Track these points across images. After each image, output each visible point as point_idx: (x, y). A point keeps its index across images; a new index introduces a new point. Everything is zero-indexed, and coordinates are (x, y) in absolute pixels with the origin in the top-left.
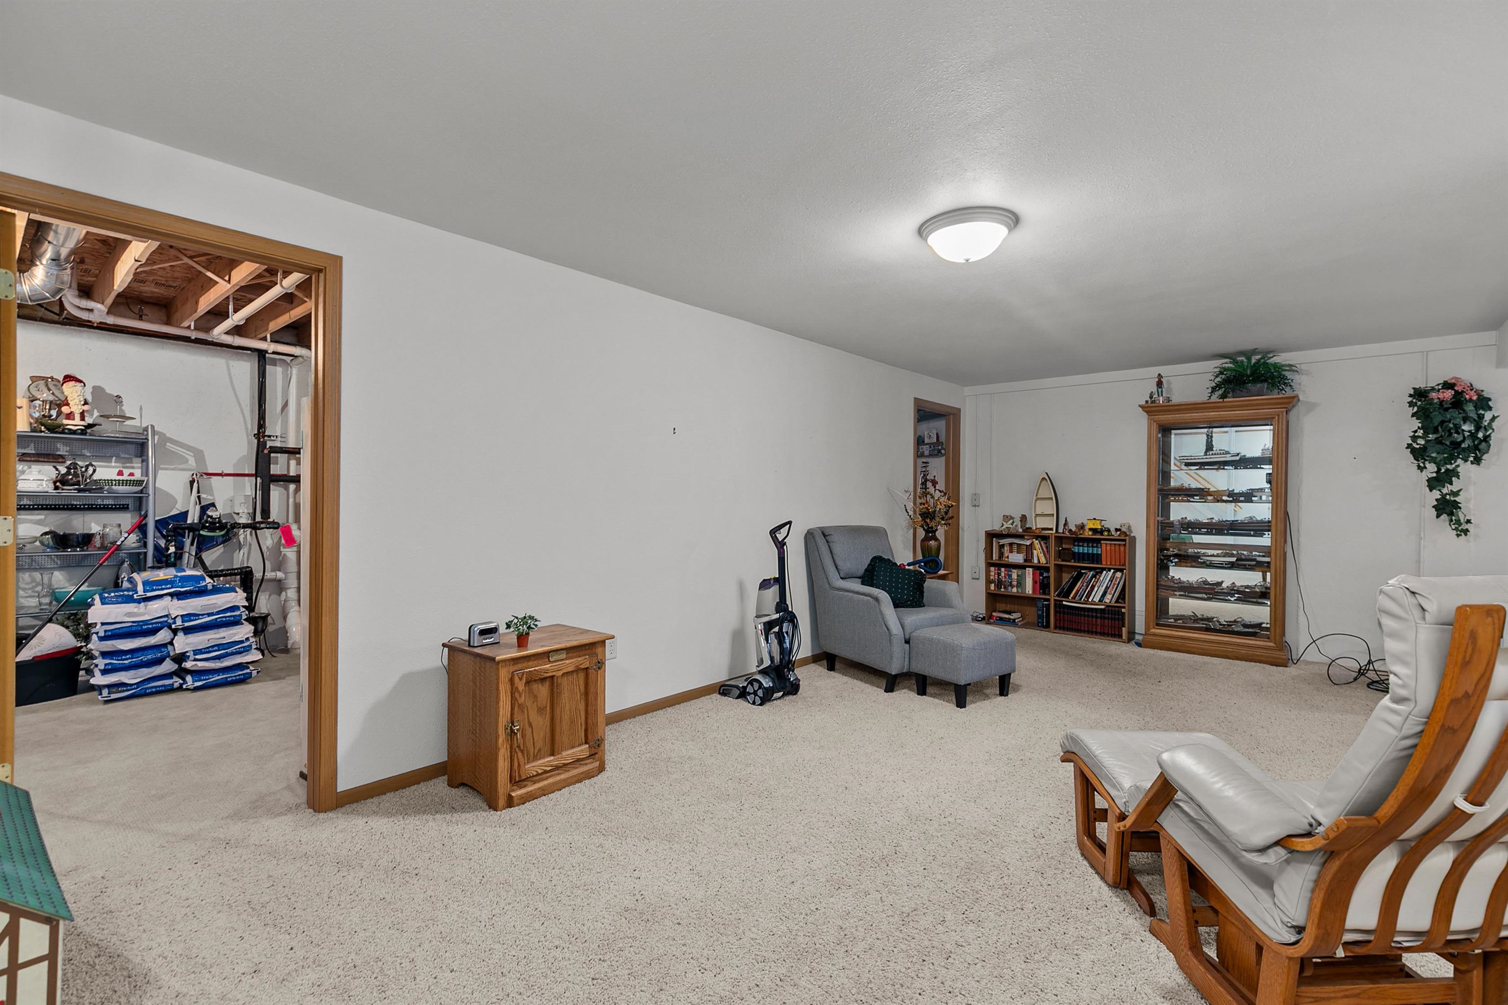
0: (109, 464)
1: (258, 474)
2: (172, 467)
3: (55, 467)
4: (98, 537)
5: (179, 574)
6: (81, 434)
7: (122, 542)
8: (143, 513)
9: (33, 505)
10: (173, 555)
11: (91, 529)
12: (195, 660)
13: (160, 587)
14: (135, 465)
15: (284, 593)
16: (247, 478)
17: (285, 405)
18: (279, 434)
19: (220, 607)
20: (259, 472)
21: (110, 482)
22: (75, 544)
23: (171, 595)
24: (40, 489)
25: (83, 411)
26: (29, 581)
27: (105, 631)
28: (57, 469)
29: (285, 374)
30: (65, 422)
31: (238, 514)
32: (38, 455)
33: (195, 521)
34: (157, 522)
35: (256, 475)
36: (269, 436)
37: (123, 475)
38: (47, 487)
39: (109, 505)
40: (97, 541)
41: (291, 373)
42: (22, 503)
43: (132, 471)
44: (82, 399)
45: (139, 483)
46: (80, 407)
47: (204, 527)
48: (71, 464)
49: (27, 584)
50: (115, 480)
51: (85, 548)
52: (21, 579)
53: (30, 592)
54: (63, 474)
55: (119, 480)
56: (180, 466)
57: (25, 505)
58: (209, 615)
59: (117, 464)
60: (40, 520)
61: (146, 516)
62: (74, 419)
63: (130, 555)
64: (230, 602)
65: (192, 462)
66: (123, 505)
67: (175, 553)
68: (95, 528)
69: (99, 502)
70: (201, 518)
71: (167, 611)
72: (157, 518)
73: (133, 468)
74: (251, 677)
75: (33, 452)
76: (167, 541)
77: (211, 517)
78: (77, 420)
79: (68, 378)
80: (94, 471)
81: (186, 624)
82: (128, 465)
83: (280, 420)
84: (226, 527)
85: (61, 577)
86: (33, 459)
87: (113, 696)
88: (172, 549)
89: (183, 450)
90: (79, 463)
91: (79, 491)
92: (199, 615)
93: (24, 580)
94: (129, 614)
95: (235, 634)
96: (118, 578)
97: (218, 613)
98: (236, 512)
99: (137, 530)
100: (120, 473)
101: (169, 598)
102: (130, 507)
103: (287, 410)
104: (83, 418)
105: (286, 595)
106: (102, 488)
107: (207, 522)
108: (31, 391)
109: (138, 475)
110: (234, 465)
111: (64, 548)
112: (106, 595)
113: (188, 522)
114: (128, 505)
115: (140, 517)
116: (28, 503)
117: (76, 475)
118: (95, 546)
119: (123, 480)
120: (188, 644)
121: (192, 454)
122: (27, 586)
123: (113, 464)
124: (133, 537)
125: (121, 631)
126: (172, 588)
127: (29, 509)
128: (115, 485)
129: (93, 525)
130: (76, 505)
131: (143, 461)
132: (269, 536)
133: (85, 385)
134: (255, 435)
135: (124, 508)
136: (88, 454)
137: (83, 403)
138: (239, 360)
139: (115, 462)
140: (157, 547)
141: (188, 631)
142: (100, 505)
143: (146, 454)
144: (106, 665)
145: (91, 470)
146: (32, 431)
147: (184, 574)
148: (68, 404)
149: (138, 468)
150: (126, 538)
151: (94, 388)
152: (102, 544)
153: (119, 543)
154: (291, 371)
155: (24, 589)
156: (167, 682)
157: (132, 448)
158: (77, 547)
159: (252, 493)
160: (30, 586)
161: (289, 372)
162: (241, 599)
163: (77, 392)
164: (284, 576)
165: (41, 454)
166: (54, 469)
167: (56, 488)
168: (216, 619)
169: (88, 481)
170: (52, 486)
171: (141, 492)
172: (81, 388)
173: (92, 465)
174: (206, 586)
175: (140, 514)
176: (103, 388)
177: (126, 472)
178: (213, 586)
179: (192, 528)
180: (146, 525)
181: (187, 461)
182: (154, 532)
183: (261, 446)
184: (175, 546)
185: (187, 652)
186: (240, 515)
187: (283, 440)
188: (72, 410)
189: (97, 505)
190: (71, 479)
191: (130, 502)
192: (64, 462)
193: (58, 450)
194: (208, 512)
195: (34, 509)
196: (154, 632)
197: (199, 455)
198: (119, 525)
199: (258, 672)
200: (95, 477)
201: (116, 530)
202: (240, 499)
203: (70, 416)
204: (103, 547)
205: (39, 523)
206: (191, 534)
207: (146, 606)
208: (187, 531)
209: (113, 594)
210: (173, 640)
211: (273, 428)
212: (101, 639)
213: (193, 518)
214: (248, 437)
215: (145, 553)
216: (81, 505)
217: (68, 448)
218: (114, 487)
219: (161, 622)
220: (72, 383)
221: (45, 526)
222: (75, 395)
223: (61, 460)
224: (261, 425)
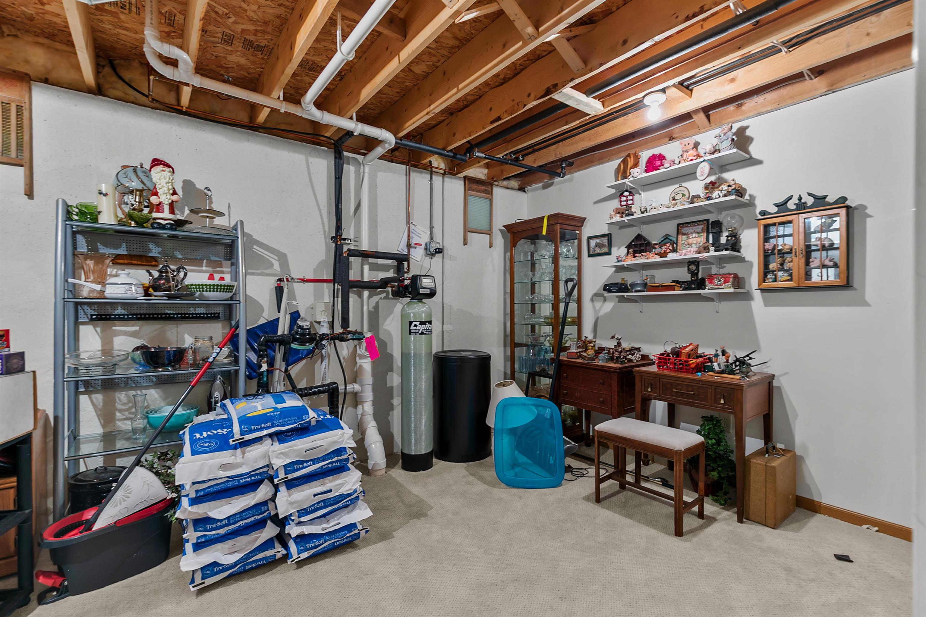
0: (200, 268)
1: (337, 281)
2: (259, 271)
3: (148, 271)
4: (190, 351)
5: (279, 406)
6: (171, 229)
7: (214, 358)
8: (233, 323)
9: (128, 315)
10: (265, 374)
11: (184, 342)
12: (299, 523)
13: (259, 427)
14: (224, 269)
15: (360, 407)
16: (325, 284)
17: (358, 206)
18: (352, 237)
19: (326, 450)
20: (337, 278)
21: (201, 287)
22: (166, 362)
23: (270, 436)
24: (128, 295)
25: (173, 201)
26: (126, 401)
27: (197, 491)
28: (150, 274)
29: (357, 173)
30: (155, 215)
31: (319, 323)
32: (131, 257)
33: (286, 333)
34: (248, 331)
35: (334, 281)
36: (344, 239)
37: (214, 279)
38: (137, 293)
39: (201, 314)
40: (190, 357)
41: (364, 172)
42: (116, 313)
43: (222, 275)
44: (170, 187)
45: (229, 288)
46: (168, 197)
47: (295, 340)
48: (162, 267)
49: (124, 404)
50: (206, 285)
51: (177, 366)
52: (117, 401)
53: (126, 413)
54: (156, 279)
55: (210, 285)
56: (266, 271)
57: (119, 315)
58: (315, 461)
59: (207, 269)
60: (136, 331)
61: (237, 327)
62: (163, 212)
63: (222, 373)
64: (335, 443)
65: (276, 266)
66: (214, 314)
67: (267, 371)
68: (188, 341)
69: (192, 310)
70: (291, 328)
71: (267, 460)
72: (248, 328)
73: (222, 272)
74: (359, 537)
75: (125, 253)
76: (259, 356)
77: (301, 327)
78: (166, 214)
79: (156, 162)
80: (186, 275)
81: (290, 477)
82: (218, 269)
83: (353, 222)
84: (316, 339)
85: (156, 396)
86: (126, 262)
87: (209, 581)
88: (265, 367)
89: (269, 254)
90: (171, 267)
91: (170, 297)
92: (302, 462)
93: (120, 400)
94: (224, 467)
95: (342, 485)
96: (210, 396)
97: (323, 459)
98: (318, 320)
99: (229, 343)
100: (211, 277)
101: (269, 441)
102: (220, 315)
103: (360, 212)
104: (172, 212)
105: (363, 409)
106: (193, 294)
107: (297, 333)
108: (120, 179)
109: (228, 279)
110: (315, 270)
111: (155, 368)
112: (198, 436)
113: (279, 334)
114: (219, 314)
115: (231, 329)
116: (123, 312)
117: (167, 280)
118: (187, 363)
119: (214, 285)
120: (291, 503)
121: (276, 258)
122: (123, 407)
123: (204, 268)
124: (226, 351)
125: (215, 489)
126: (273, 426)
127: (124, 319)
128: (207, 291)
129: (187, 336)
130: (169, 314)
131: (232, 264)
132: (345, 348)
133: (173, 172)
134: (332, 238)
135: (214, 317)
136: (180, 256)
137: (171, 192)
138: (317, 157)
139: (206, 266)
140: (249, 364)
141: (291, 484)
142: (193, 314)
143: (235, 256)
144: (198, 538)
145: (182, 275)
146: (119, 225)
147: (283, 405)
148: (156, 194)
149: (227, 273)
150: (218, 354)
151: (185, 182)
152: (195, 359)
153: (210, 360)
154: (364, 170)
155: (121, 411)
156: (269, 553)
157: (221, 250)
158: (168, 365)
159: (330, 300)
160: (126, 407)
161: (361, 171)
162: (348, 439)
163: (165, 179)
164: (360, 388)
165: (134, 256)
166: (148, 274)
167: (147, 294)
168: (322, 466)
169: (180, 286)
170: (141, 291)
171: (231, 299)
172: (169, 174)
173: (184, 268)
174: (310, 421)
175: (231, 324)
176: (193, 183)
177: (217, 276)
178: (317, 421)
179: (283, 341)
180: (238, 335)
181: (272, 265)
182: (246, 346)
183: (338, 249)
184: (267, 362)
185: (291, 515)
186: (322, 324)
187: (356, 244)
188: (161, 200)
189: (190, 314)
190: (163, 284)
191: (219, 310)
192: (157, 266)
193: (150, 251)
194: (298, 322)
195: (129, 319)
196: (253, 486)
197: (283, 258)
198: (211, 338)
199: (367, 532)
200: (187, 282)
201: (208, 343)
202: (320, 307)
203: (159, 207)
204: (195, 365)
205: (133, 334)
206: (282, 348)
207: (243, 453)
208: (278, 344)
209: (205, 434)
210: (275, 495)
211: (349, 232)
212: (194, 502)
213: (283, 328)
214: (326, 241)
215: (237, 372)
216: (174, 314)
217: (160, 249)
218: (205, 293)
219: (260, 474)
220: (160, 167)
221: (140, 338)
222: (163, 182)
223: (154, 263)
224: (339, 228)
